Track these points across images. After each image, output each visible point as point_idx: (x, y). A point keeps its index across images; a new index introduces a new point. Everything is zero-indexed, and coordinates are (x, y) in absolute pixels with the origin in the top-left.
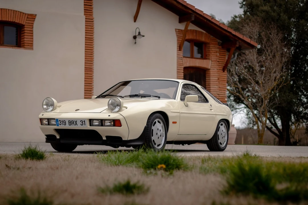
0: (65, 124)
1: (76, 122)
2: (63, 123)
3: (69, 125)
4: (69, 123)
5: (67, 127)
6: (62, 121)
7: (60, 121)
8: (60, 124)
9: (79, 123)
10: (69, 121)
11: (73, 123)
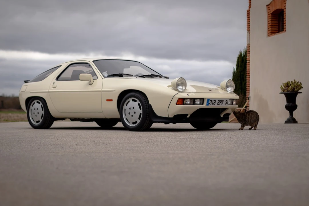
0: (214, 103)
1: (223, 102)
2: (213, 103)
3: (218, 104)
4: (218, 102)
5: (216, 106)
6: (213, 101)
7: (211, 101)
8: (210, 103)
9: (224, 102)
10: (218, 101)
11: (221, 103)
